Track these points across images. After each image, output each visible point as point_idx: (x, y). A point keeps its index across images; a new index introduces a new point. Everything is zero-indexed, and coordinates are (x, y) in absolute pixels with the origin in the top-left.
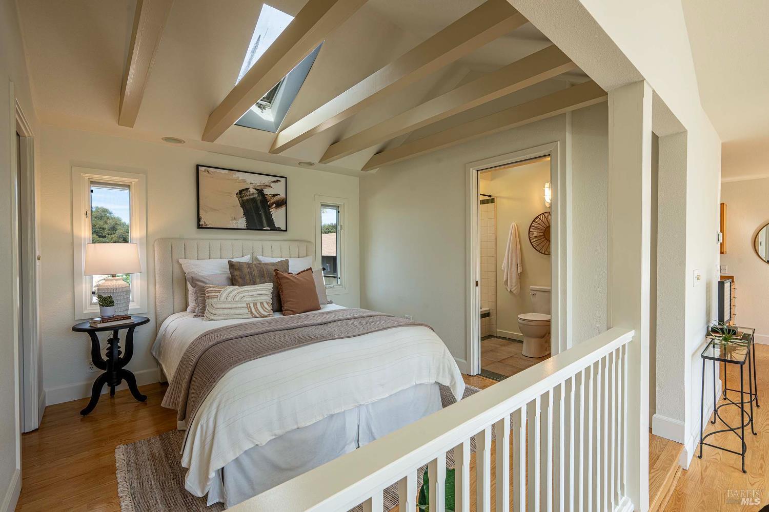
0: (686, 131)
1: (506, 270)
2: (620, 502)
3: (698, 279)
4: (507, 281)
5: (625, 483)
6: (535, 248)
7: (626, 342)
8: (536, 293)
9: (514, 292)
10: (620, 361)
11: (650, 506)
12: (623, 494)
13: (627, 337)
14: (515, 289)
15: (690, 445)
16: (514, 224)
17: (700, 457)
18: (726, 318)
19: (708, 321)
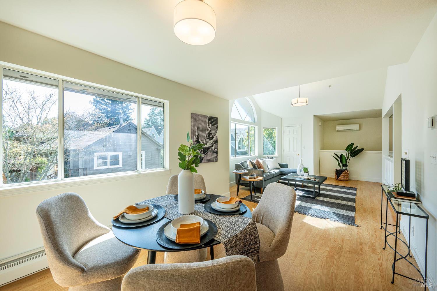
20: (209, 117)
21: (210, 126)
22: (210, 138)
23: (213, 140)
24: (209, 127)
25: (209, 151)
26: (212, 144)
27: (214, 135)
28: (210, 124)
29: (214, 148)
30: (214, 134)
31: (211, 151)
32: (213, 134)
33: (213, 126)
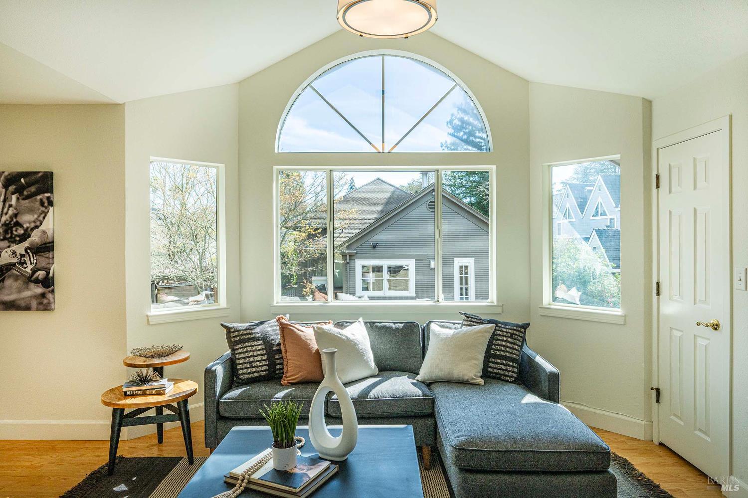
20: (6, 174)
21: (14, 201)
22: (11, 237)
23: (26, 244)
24: (10, 206)
25: (9, 277)
26: (22, 256)
27: (33, 229)
28: (14, 197)
29: (30, 267)
30: (33, 225)
31: (17, 276)
32: (25, 226)
33: (27, 201)
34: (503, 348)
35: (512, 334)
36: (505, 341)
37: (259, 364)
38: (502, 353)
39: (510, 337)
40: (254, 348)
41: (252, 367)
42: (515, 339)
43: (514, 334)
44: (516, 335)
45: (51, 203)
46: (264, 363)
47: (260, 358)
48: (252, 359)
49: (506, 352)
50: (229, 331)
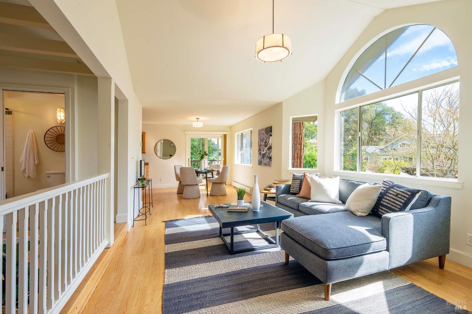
0: (128, 100)
1: (23, 163)
2: (103, 242)
3: (133, 159)
4: (25, 170)
5: (105, 234)
6: (49, 148)
7: (105, 177)
8: (50, 175)
9: (32, 177)
10: (103, 185)
11: (114, 241)
12: (104, 239)
13: (104, 176)
14: (33, 175)
15: (130, 223)
16: (31, 131)
17: (133, 227)
18: (143, 174)
19: (137, 176)
23: (267, 147)
25: (265, 157)
30: (268, 142)
33: (268, 135)
34: (388, 201)
35: (398, 194)
36: (391, 197)
37: (296, 188)
38: (386, 204)
39: (395, 196)
40: (296, 182)
41: (293, 189)
42: (399, 197)
43: (399, 194)
44: (400, 195)
45: (271, 135)
46: (298, 188)
47: (296, 186)
48: (294, 186)
49: (389, 204)
50: (294, 175)
